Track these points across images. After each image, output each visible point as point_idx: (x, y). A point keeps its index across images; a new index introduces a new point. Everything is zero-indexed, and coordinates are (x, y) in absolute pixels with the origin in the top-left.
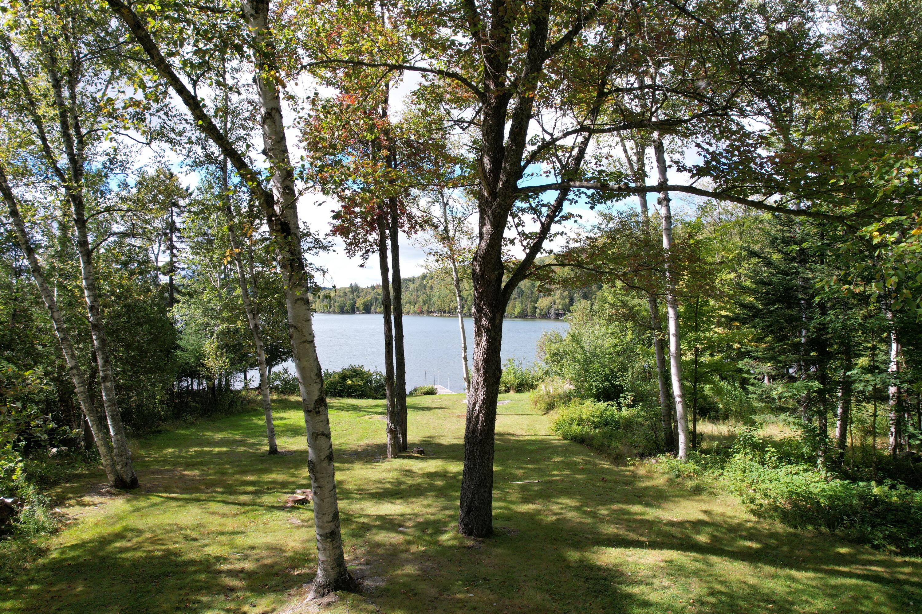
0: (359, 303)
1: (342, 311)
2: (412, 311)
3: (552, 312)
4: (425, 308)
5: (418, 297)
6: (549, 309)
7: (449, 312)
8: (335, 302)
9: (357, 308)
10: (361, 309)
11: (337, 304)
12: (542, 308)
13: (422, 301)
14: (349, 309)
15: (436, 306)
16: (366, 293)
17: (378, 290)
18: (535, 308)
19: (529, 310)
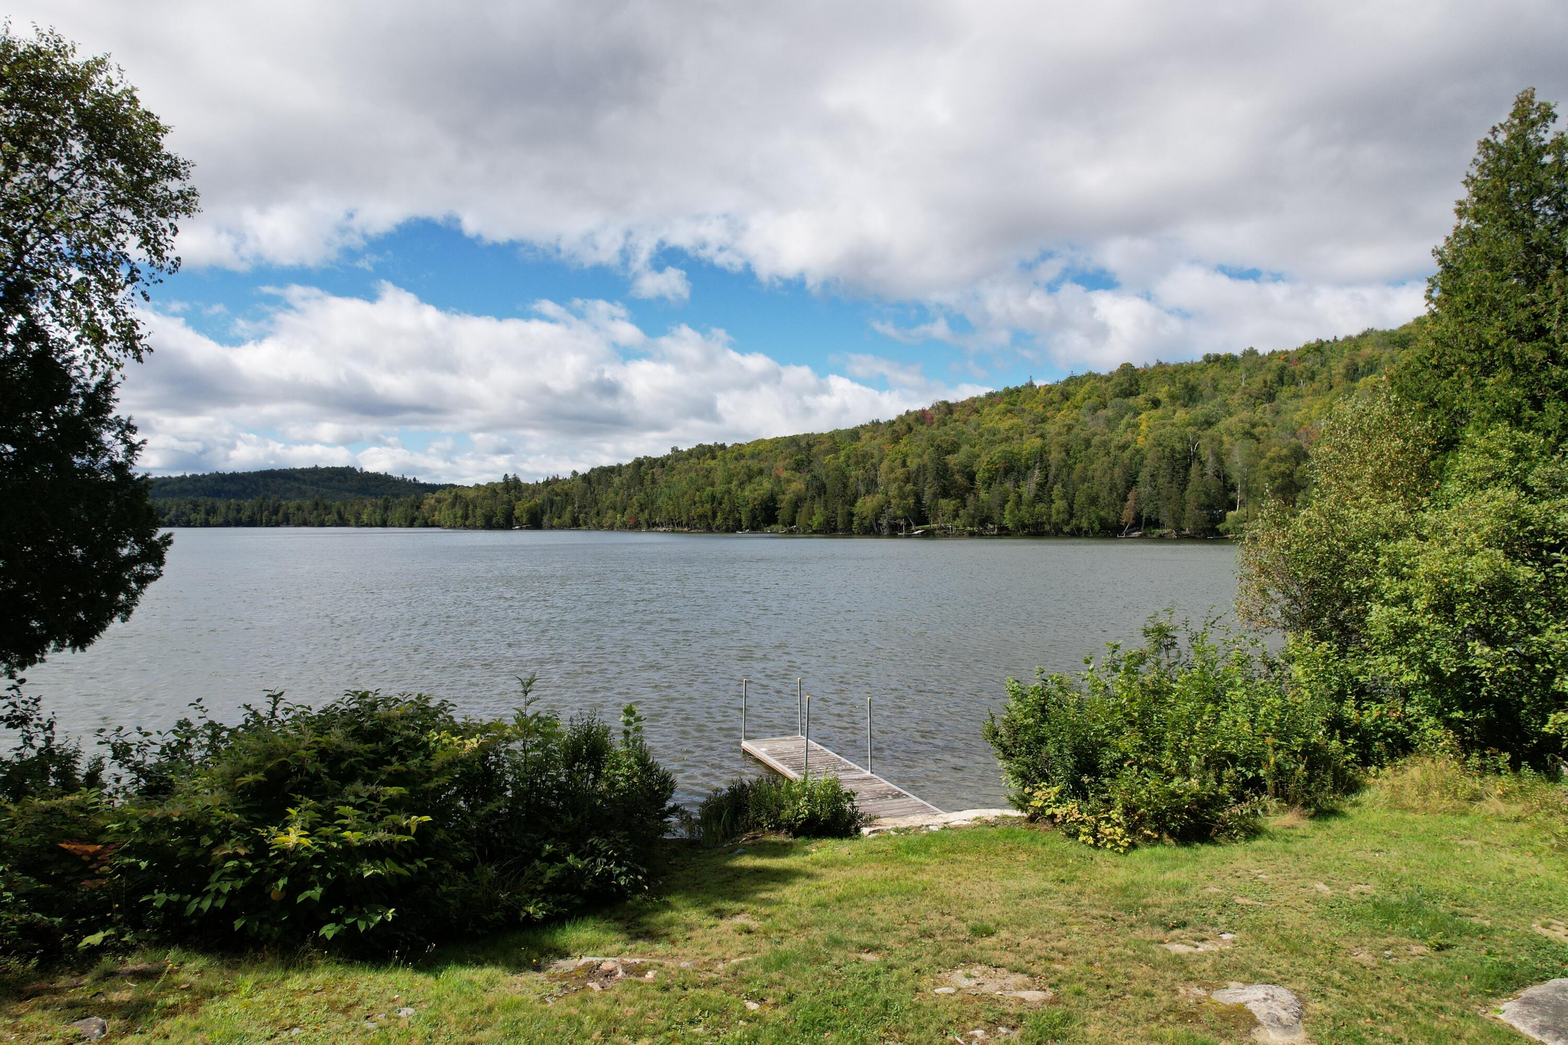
0: (521, 509)
1: (489, 524)
2: (618, 523)
3: (884, 522)
4: (643, 517)
5: (630, 497)
6: (877, 517)
7: (688, 525)
8: (475, 507)
9: (517, 519)
10: (524, 521)
11: (479, 512)
12: (865, 514)
13: (636, 504)
14: (501, 521)
15: (664, 514)
16: (534, 492)
17: (555, 487)
18: (852, 515)
19: (839, 519)
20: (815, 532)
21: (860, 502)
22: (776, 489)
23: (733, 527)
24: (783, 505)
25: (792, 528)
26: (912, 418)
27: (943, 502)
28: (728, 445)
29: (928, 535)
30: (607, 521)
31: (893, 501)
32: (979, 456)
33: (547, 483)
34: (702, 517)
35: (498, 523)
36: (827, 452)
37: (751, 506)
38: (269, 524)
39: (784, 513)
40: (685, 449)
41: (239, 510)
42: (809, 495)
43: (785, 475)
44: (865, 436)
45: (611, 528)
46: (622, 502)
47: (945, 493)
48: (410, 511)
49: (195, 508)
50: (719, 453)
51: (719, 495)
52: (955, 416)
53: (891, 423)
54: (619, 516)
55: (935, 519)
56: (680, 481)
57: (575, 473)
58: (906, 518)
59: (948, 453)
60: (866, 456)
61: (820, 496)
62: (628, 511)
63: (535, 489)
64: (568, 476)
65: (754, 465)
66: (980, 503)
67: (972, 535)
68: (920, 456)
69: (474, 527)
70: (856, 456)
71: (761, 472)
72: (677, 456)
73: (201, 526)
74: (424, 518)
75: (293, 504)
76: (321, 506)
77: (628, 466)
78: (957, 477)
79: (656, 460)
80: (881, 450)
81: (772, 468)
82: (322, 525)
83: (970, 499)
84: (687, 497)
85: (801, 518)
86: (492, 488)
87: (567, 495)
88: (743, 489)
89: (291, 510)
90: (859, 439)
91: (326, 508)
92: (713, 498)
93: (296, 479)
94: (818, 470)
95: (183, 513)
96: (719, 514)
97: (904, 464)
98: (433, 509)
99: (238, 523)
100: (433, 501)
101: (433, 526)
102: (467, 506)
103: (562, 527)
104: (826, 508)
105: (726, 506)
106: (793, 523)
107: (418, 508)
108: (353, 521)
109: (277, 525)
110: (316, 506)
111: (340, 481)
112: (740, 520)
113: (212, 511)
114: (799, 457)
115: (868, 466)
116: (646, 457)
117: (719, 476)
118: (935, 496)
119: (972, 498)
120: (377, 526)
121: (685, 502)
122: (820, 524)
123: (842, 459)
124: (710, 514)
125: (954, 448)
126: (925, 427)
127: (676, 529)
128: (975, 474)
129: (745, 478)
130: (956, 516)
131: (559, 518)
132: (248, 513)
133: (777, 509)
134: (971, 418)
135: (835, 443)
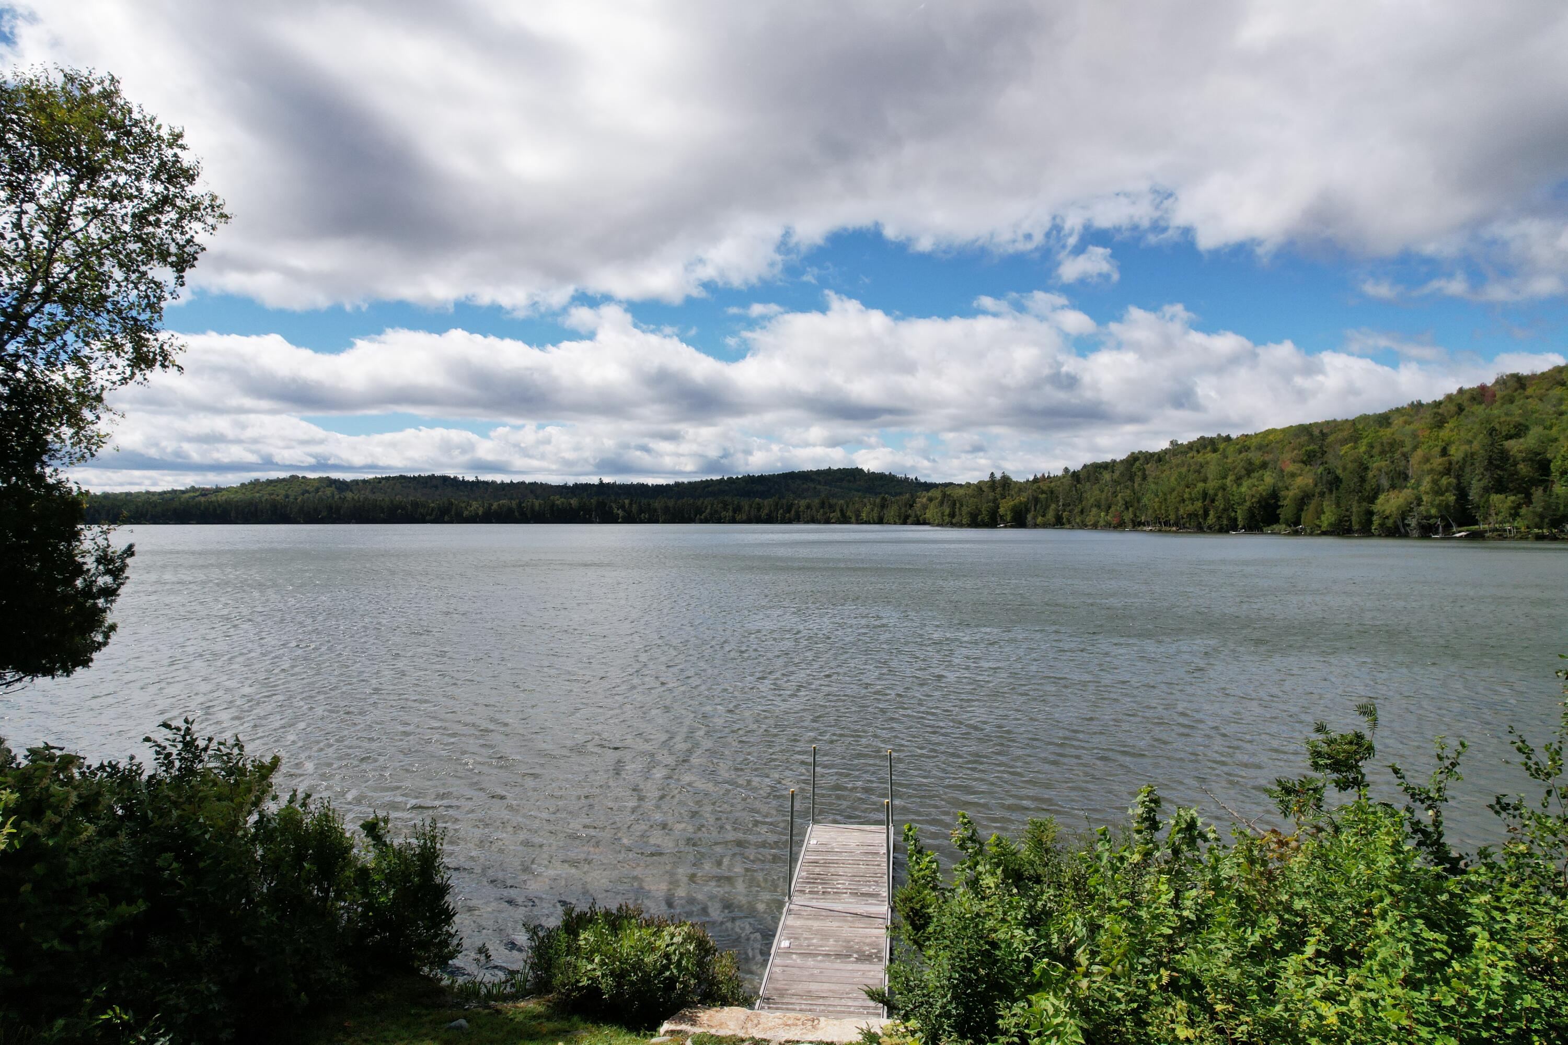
0: (1005, 507)
1: (975, 522)
2: (1102, 523)
3: (1413, 523)
4: (1128, 516)
5: (1115, 494)
6: (1403, 516)
7: (1176, 524)
8: (962, 505)
9: (1001, 517)
10: (1009, 518)
11: (965, 510)
12: (1387, 513)
13: (1121, 502)
14: (986, 519)
15: (1150, 512)
16: (1020, 490)
17: (1041, 484)
18: (1371, 513)
19: (1354, 519)
20: (1324, 533)
21: (1382, 498)
22: (1280, 484)
23: (1227, 527)
24: (1285, 503)
25: (1295, 527)
26: (1466, 396)
27: (1495, 498)
28: (1234, 436)
29: (1475, 536)
30: (1090, 519)
31: (1425, 498)
32: (1556, 440)
33: (1036, 480)
34: (1192, 516)
35: (982, 521)
36: (1344, 442)
37: (1248, 504)
38: (783, 521)
39: (1286, 512)
40: (1185, 443)
41: (759, 509)
42: (1317, 490)
43: (1291, 468)
44: (1397, 422)
45: (1095, 526)
46: (1107, 499)
47: (1500, 487)
48: (903, 510)
49: (725, 506)
50: (1222, 446)
51: (1211, 492)
52: (1529, 391)
53: (1437, 404)
54: (1103, 514)
55: (1486, 518)
56: (1170, 477)
57: (1066, 470)
58: (1443, 518)
59: (1509, 437)
60: (1393, 445)
61: (1331, 491)
62: (1113, 509)
63: (1021, 487)
64: (1060, 473)
65: (1256, 457)
66: (1553, 500)
67: (1540, 538)
68: (1470, 442)
69: (960, 525)
70: (1382, 444)
71: (1264, 466)
72: (1177, 450)
73: (730, 522)
74: (916, 516)
75: (803, 503)
76: (827, 504)
77: (1122, 462)
78: (1521, 466)
79: (1152, 455)
80: (1414, 436)
81: (1276, 461)
82: (827, 521)
83: (1538, 494)
84: (1175, 494)
85: (1307, 516)
86: (979, 488)
87: (1052, 492)
88: (1239, 485)
89: (802, 509)
90: (1389, 424)
91: (831, 506)
92: (1205, 495)
93: (812, 480)
94: (1333, 462)
95: (716, 511)
96: (1212, 513)
97: (1444, 452)
98: (925, 507)
99: (759, 520)
100: (925, 500)
101: (925, 523)
102: (954, 504)
103: (1045, 526)
104: (1338, 505)
105: (1220, 503)
106: (1297, 523)
107: (911, 506)
108: (853, 519)
109: (790, 522)
110: (822, 505)
111: (849, 481)
112: (1236, 519)
113: (738, 509)
114: (1311, 447)
115: (1397, 455)
116: (1140, 452)
117: (1212, 471)
118: (1487, 490)
119: (1540, 491)
120: (874, 523)
121: (1173, 498)
122: (1330, 525)
123: (1363, 449)
124: (1201, 512)
125: (1520, 431)
126: (1483, 406)
127: (1164, 528)
128: (1550, 461)
129: (1243, 472)
130: (1515, 514)
131: (1043, 516)
132: (766, 511)
133: (1279, 507)
134: (1551, 393)
135: (1356, 430)
